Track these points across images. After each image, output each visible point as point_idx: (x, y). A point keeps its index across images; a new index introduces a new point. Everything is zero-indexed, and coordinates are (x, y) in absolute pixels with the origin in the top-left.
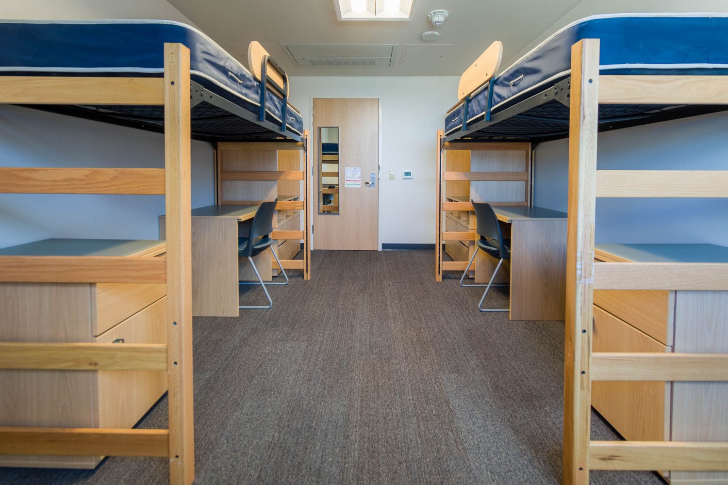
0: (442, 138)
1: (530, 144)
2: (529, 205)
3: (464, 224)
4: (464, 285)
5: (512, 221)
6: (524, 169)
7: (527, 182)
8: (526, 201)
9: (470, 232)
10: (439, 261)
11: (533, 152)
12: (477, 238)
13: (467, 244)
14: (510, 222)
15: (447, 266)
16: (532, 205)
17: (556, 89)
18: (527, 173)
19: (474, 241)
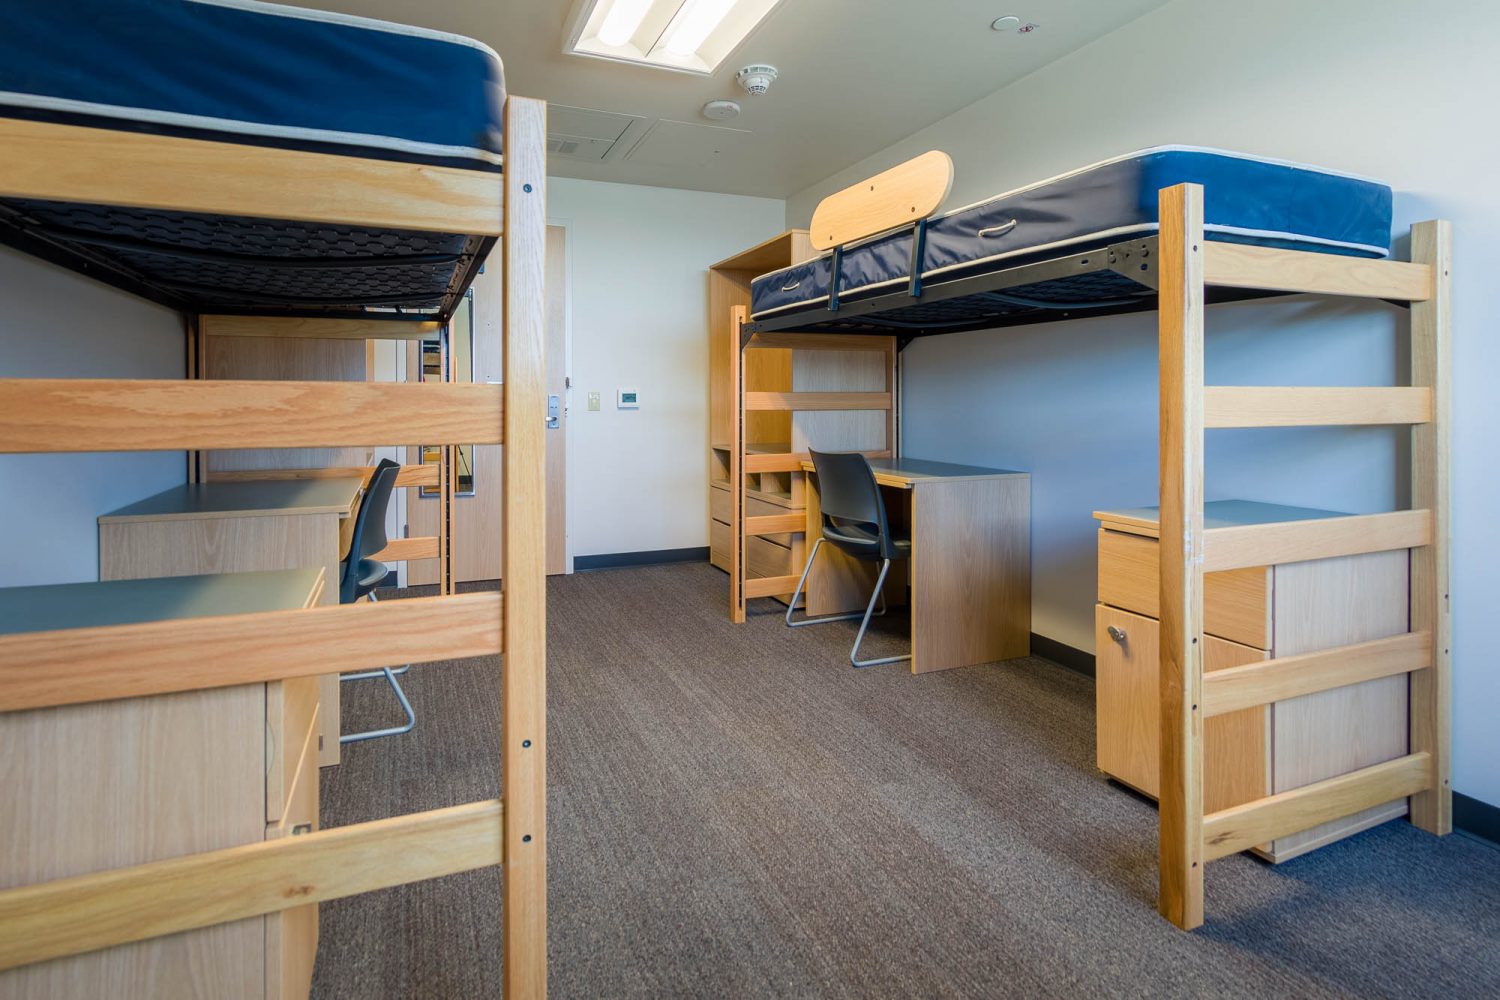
0: (744, 322)
1: (894, 340)
2: (895, 456)
3: (777, 499)
4: (794, 624)
5: (913, 485)
6: (882, 387)
7: (889, 412)
8: (889, 447)
9: (795, 513)
10: (740, 580)
11: (900, 354)
12: (813, 526)
13: (784, 540)
14: (910, 487)
15: (756, 587)
16: (900, 456)
17: (1112, 253)
18: (889, 394)
19: (804, 533)
